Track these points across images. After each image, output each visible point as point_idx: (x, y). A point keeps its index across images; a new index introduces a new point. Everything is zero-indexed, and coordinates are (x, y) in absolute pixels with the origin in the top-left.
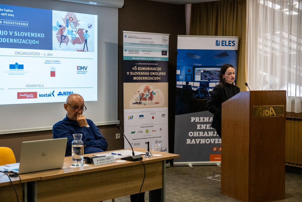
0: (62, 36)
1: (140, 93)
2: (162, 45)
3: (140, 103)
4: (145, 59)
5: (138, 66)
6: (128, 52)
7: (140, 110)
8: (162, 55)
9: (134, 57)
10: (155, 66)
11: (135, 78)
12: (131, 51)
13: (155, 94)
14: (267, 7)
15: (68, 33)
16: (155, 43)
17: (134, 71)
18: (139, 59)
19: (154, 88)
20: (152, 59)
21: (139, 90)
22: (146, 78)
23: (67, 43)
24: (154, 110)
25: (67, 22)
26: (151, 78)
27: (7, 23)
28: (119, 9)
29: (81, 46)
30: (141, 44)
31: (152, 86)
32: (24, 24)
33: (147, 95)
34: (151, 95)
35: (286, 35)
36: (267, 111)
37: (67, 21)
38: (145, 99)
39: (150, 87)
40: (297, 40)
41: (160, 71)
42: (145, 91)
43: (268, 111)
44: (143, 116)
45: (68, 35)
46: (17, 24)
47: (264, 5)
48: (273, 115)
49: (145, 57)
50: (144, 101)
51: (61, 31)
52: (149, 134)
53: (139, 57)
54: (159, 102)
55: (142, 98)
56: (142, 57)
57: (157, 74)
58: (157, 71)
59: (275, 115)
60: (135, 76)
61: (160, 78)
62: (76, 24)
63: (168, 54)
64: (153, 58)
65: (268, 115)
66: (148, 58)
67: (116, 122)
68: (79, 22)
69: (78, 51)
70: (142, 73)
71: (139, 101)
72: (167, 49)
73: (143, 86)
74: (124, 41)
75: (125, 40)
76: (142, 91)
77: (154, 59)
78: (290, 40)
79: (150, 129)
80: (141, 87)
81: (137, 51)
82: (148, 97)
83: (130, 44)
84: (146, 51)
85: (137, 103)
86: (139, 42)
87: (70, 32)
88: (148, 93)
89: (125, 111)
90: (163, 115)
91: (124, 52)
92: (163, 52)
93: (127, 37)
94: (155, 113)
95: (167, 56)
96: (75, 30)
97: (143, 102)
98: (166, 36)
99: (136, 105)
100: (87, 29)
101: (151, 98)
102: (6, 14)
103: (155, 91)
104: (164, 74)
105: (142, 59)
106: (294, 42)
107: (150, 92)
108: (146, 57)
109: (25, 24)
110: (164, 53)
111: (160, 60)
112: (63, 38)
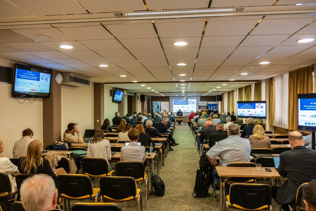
2: (206, 103)
5: (202, 107)
10: (205, 107)
28: (200, 98)
30: (202, 103)
69: (193, 105)
95: (207, 105)
112: (190, 103)
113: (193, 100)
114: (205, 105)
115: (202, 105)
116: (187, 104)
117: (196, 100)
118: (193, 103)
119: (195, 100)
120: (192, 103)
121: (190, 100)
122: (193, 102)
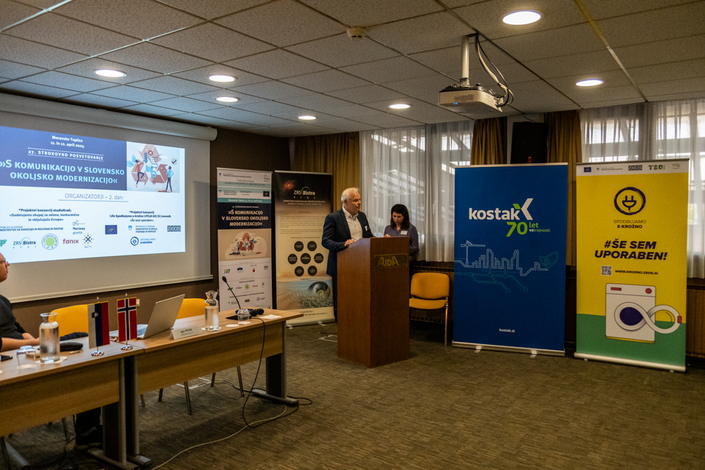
0: (139, 173)
1: (239, 241)
2: (264, 185)
3: (238, 254)
4: (244, 201)
5: (235, 209)
6: (223, 193)
7: (238, 262)
8: (264, 196)
9: (231, 199)
10: (255, 210)
11: (231, 224)
12: (226, 192)
13: (255, 242)
14: (382, 144)
15: (147, 170)
16: (255, 182)
17: (231, 215)
18: (236, 201)
19: (255, 236)
20: (252, 201)
21: (236, 238)
22: (245, 224)
23: (146, 181)
24: (255, 261)
25: (146, 156)
26: (251, 224)
27: (74, 156)
28: (211, 142)
29: (163, 186)
30: (238, 183)
31: (252, 233)
32: (97, 158)
33: (247, 244)
34: (251, 244)
35: (405, 176)
36: (388, 260)
37: (146, 154)
38: (244, 249)
39: (250, 234)
40: (417, 181)
41: (261, 215)
42: (244, 239)
43: (390, 260)
44: (242, 269)
45: (147, 173)
46: (89, 157)
47: (379, 141)
48: (396, 265)
49: (243, 199)
50: (243, 251)
51: (138, 167)
52: (249, 290)
53: (237, 199)
54: (260, 251)
55: (241, 247)
56: (240, 199)
57: (258, 218)
58: (258, 215)
59: (398, 264)
60: (232, 221)
61: (261, 224)
62: (157, 158)
63: (270, 194)
64: (253, 199)
65: (390, 265)
66: (247, 199)
67: (209, 276)
68: (160, 157)
69: (160, 191)
70: (240, 218)
71: (236, 252)
72: (269, 189)
73: (242, 233)
74: (218, 180)
75: (220, 179)
76: (240, 239)
77: (255, 201)
78: (409, 183)
79: (251, 284)
80: (239, 235)
81: (234, 192)
82: (247, 246)
83: (226, 183)
84: (245, 192)
85: (234, 254)
86: (237, 181)
87: (150, 168)
88: (247, 242)
89: (220, 263)
90: (265, 267)
91: (218, 192)
92: (264, 192)
93: (222, 175)
94: (255, 265)
95: (270, 198)
96: (156, 166)
97: (241, 252)
98: (268, 174)
99: (233, 256)
100: (171, 165)
101: (251, 248)
102: (73, 145)
103: (255, 239)
104: (266, 218)
105: (241, 201)
106: (413, 184)
107: (251, 239)
108: (245, 199)
109: (99, 158)
110: (266, 194)
111: (261, 202)
112: (140, 176)
113: (160, 149)
114: (257, 196)
115: (240, 197)
116: (121, 185)
117: (180, 153)
118: (164, 177)
119: (174, 157)
120: (156, 180)
121: (141, 147)
122: (162, 168)
